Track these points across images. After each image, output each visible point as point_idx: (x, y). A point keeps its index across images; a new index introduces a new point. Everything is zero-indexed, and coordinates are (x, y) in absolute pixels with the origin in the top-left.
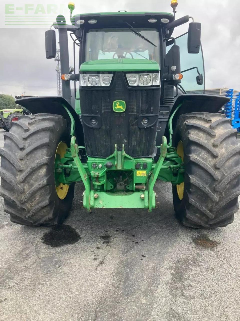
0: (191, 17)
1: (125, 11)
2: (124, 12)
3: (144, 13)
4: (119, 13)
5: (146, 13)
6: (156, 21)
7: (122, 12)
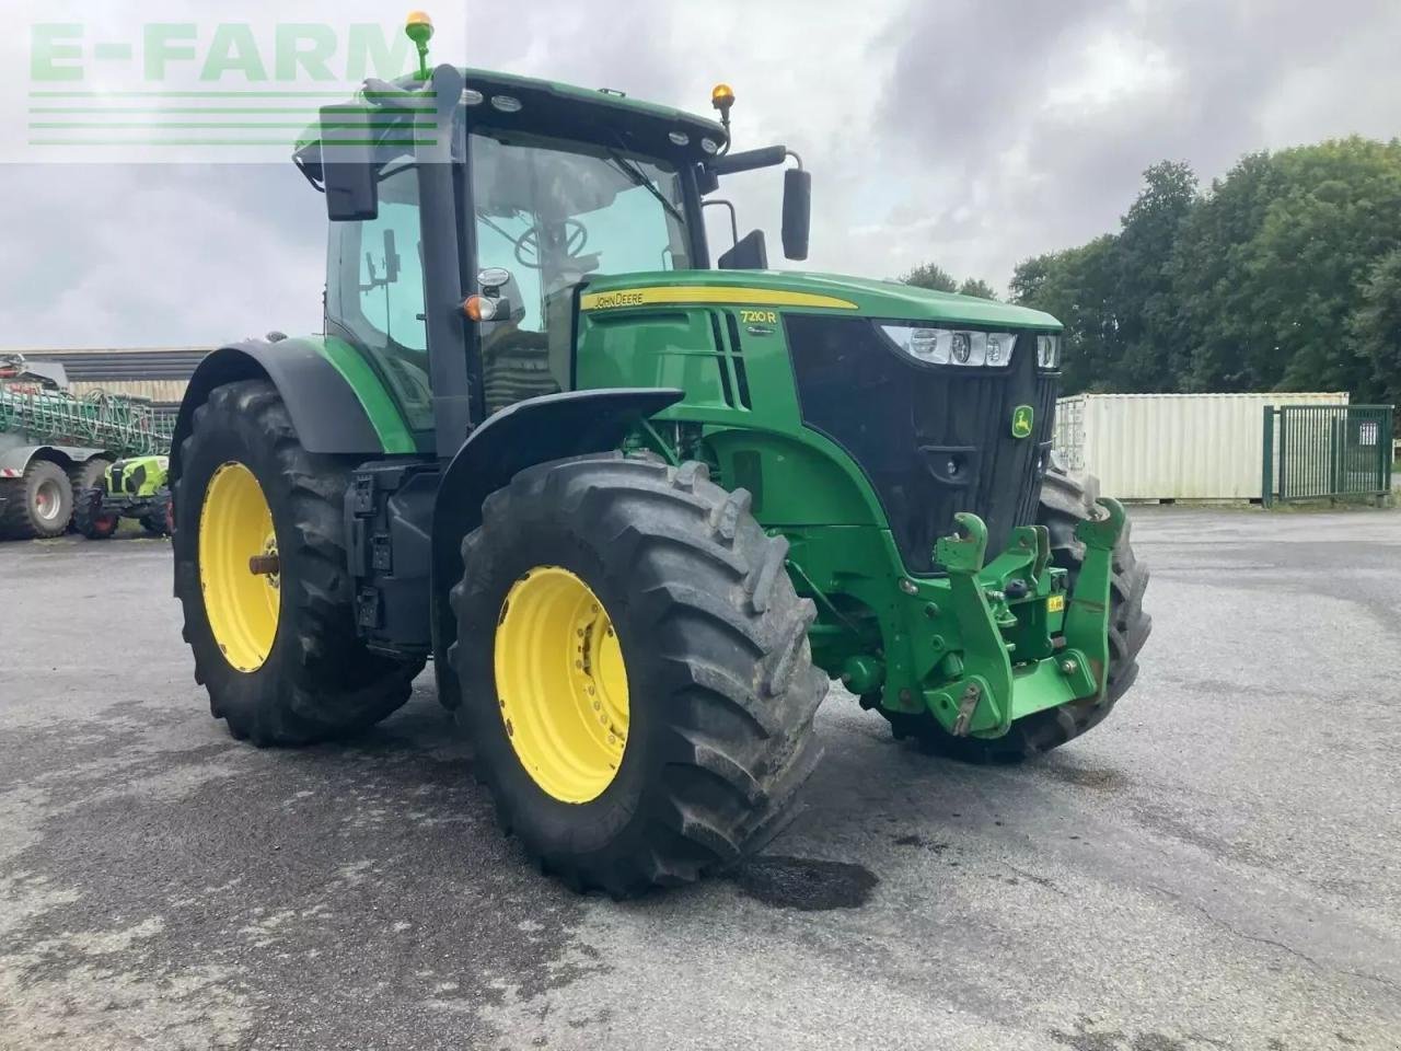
0: (790, 153)
1: (623, 95)
2: (619, 95)
3: (674, 114)
4: (603, 95)
5: (680, 114)
6: (687, 142)
7: (614, 95)
